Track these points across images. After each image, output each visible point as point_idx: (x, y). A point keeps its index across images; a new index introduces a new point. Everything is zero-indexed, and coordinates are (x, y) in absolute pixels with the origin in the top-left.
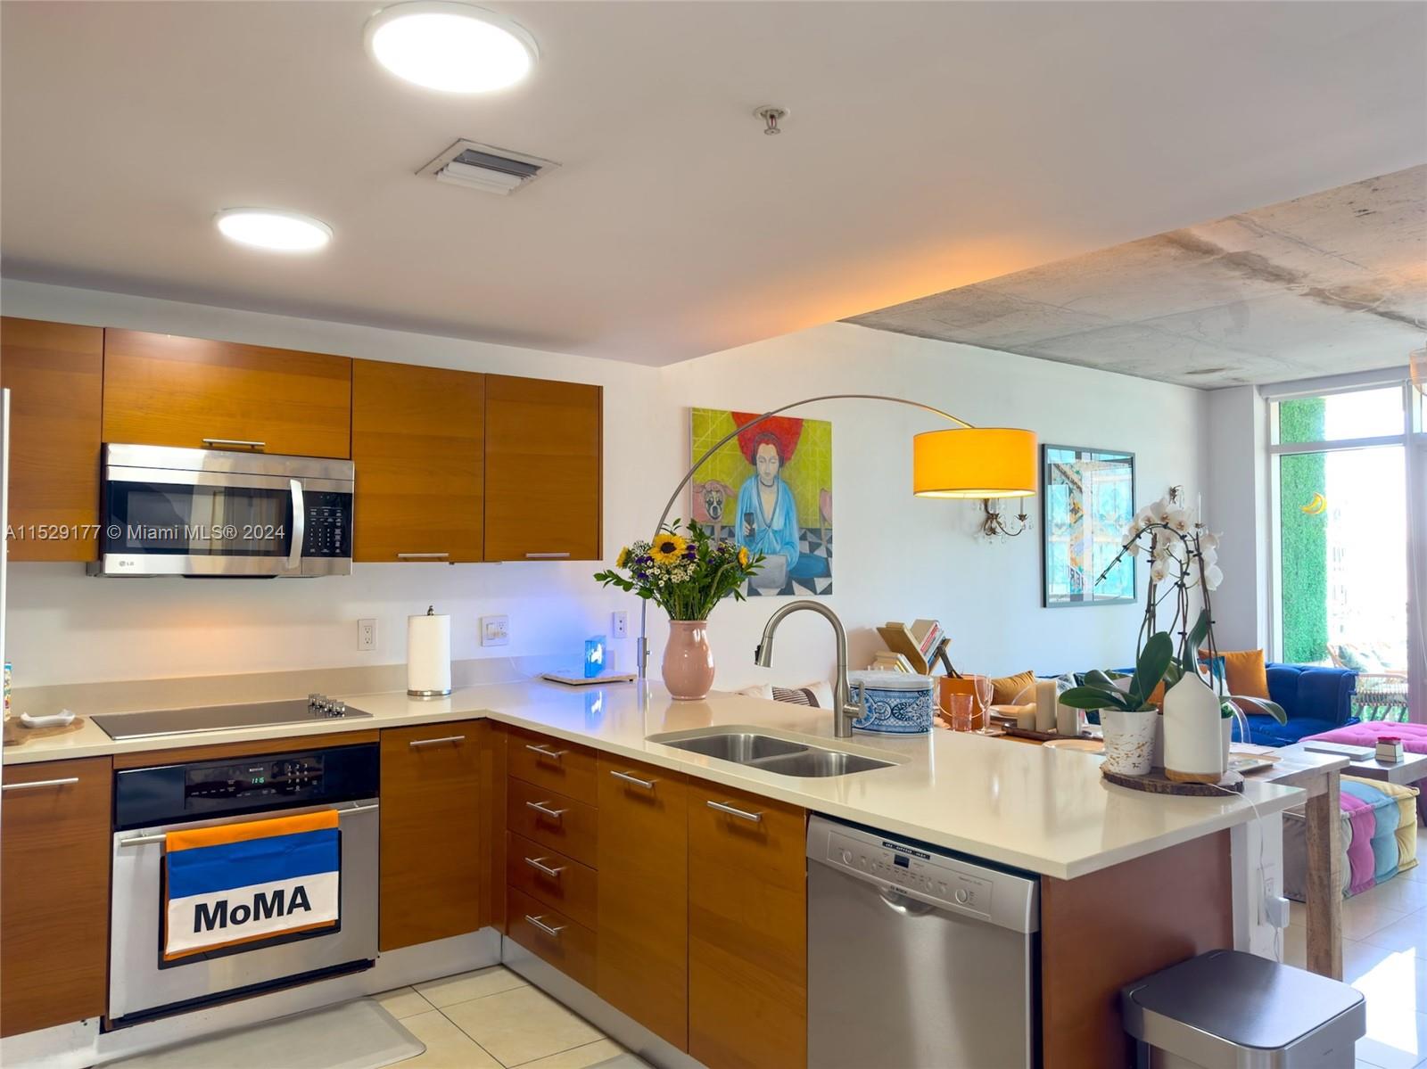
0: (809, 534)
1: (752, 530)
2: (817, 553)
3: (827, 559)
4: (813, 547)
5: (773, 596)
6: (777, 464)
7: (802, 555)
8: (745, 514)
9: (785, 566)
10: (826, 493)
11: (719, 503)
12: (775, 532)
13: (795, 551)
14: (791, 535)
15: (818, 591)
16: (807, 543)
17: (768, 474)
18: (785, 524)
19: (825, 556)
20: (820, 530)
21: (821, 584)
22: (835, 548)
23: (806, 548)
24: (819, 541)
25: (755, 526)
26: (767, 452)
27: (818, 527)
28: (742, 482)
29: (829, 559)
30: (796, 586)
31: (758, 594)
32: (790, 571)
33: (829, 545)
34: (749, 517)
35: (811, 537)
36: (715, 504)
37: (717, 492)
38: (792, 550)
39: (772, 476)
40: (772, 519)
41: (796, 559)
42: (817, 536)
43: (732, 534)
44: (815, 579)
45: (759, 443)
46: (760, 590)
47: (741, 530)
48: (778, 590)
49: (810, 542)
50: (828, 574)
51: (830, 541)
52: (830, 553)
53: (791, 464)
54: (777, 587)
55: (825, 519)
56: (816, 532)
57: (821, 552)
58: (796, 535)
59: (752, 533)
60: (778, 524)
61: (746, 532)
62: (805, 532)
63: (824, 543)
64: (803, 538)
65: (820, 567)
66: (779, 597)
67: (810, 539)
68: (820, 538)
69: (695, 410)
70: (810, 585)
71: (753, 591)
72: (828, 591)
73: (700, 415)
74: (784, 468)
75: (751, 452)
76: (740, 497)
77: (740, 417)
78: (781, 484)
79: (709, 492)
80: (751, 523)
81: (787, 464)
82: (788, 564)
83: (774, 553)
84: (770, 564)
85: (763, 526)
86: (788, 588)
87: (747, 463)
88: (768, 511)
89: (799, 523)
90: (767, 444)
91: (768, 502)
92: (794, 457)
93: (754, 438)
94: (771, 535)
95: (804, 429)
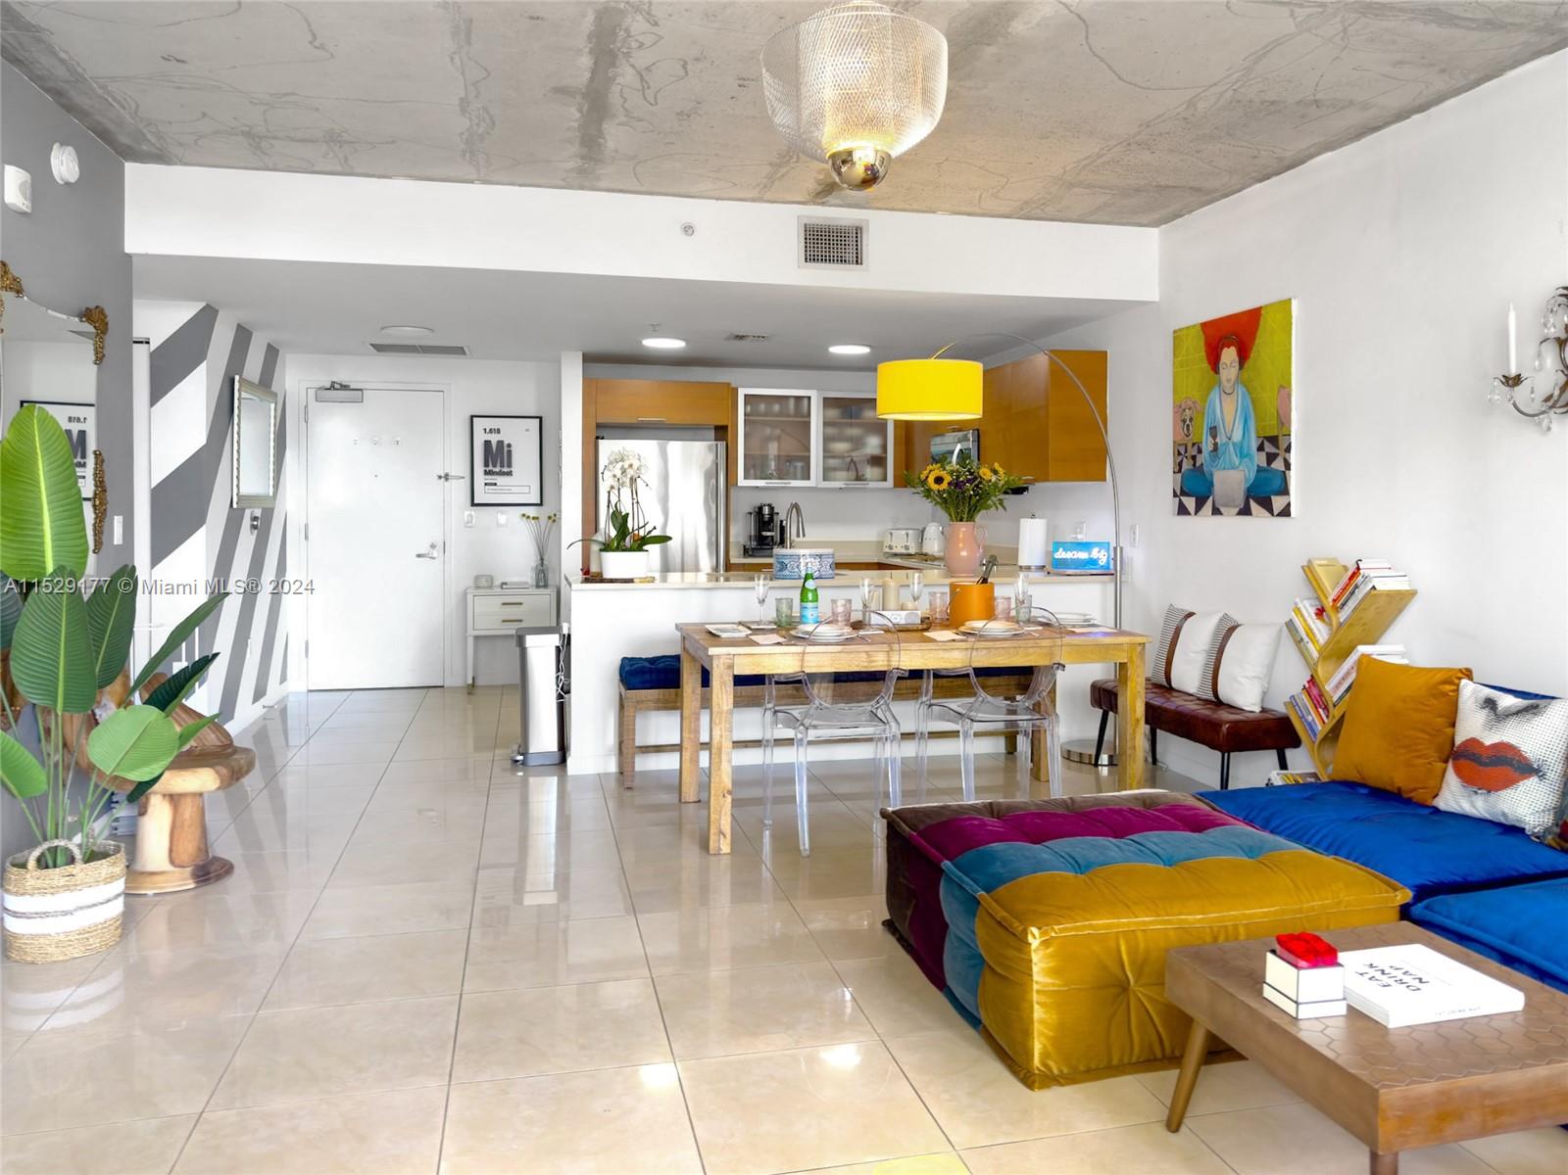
0: (1266, 444)
1: (1216, 444)
2: (1274, 465)
3: (1284, 472)
4: (1271, 458)
5: (1232, 516)
6: (1237, 365)
7: (1260, 470)
8: (1211, 428)
9: (1243, 483)
10: (1284, 390)
11: (1191, 420)
12: (1234, 444)
13: (1253, 465)
14: (1249, 447)
15: (1276, 513)
17: (1229, 381)
18: (1244, 434)
19: (1284, 469)
20: (1278, 436)
21: (1278, 503)
22: (1293, 458)
23: (1261, 459)
24: (1277, 451)
25: (1218, 440)
26: (1229, 355)
27: (1276, 434)
28: (1208, 394)
29: (1287, 472)
30: (1253, 505)
31: (1220, 513)
32: (1250, 489)
33: (1287, 454)
34: (1213, 431)
35: (1269, 448)
36: (1188, 422)
37: (1190, 409)
38: (1250, 464)
39: (1233, 380)
40: (1232, 431)
41: (1252, 475)
42: (1275, 444)
43: (1200, 451)
44: (1272, 497)
45: (1223, 347)
46: (1222, 509)
47: (1207, 446)
49: (1267, 453)
50: (1284, 491)
51: (1288, 449)
52: (1288, 466)
53: (1249, 363)
54: (1236, 507)
55: (1284, 421)
56: (1273, 440)
57: (1278, 465)
58: (1254, 445)
59: (1216, 447)
60: (1237, 436)
61: (1211, 448)
62: (1263, 442)
63: (1281, 452)
64: (1261, 448)
65: (1277, 483)
66: (1238, 517)
67: (1267, 450)
68: (1278, 448)
69: (1175, 332)
70: (1267, 505)
71: (1216, 511)
72: (1286, 512)
73: (1178, 336)
74: (1244, 370)
75: (1214, 360)
76: (1206, 412)
77: (1206, 326)
78: (1240, 390)
79: (1184, 410)
80: (1214, 437)
81: (1246, 366)
82: (1246, 480)
83: (1233, 468)
84: (1231, 479)
85: (1225, 440)
86: (1245, 511)
87: (1212, 373)
88: (1229, 419)
89: (1257, 431)
90: (1229, 347)
91: (1229, 413)
92: (1253, 355)
93: (1218, 344)
94: (1232, 448)
95: (1262, 318)
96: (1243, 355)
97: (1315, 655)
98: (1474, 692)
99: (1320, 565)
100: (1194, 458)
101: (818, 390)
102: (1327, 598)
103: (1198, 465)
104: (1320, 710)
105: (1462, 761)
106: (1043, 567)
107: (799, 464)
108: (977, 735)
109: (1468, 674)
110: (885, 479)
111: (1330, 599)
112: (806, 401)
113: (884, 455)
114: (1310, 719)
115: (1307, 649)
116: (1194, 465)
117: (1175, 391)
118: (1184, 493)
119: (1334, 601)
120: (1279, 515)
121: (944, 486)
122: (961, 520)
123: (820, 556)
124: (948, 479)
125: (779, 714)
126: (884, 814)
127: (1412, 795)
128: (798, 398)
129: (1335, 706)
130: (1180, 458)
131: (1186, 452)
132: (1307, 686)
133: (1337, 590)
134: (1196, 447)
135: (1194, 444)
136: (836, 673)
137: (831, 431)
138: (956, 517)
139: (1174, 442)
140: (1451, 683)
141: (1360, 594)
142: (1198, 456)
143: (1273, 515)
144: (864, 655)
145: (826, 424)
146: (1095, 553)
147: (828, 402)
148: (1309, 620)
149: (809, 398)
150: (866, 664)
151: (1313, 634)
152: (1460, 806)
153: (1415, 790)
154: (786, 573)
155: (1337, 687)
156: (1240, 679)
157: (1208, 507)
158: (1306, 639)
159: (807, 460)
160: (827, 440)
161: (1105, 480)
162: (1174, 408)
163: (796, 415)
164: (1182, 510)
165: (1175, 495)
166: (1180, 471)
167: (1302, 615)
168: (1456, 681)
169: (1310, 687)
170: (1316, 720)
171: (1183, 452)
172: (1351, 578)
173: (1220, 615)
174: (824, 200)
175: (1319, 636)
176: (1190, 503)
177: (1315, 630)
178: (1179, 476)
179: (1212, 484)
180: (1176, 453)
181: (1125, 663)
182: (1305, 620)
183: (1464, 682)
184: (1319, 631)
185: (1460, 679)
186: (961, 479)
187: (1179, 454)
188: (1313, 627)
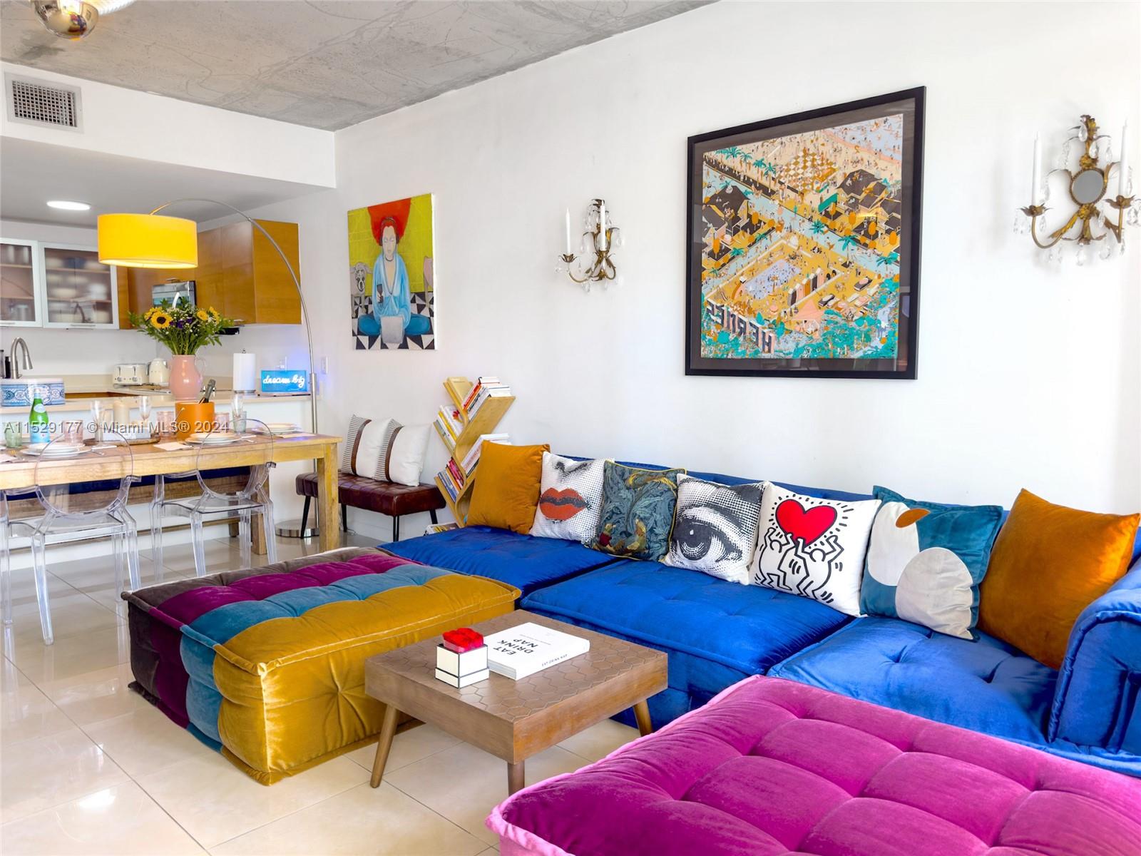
0: (417, 297)
1: (381, 298)
2: (422, 313)
3: (429, 318)
4: (420, 308)
6: (395, 241)
7: (413, 316)
8: (378, 286)
9: (402, 326)
10: (428, 259)
11: (363, 279)
12: (395, 298)
13: (408, 313)
14: (405, 299)
15: (424, 347)
17: (389, 251)
18: (401, 290)
19: (429, 316)
20: (424, 292)
21: (426, 340)
22: (435, 308)
23: (414, 309)
24: (424, 303)
25: (383, 294)
26: (389, 232)
27: (423, 291)
28: (375, 261)
30: (409, 341)
31: (387, 348)
32: (407, 330)
33: (431, 305)
34: (380, 288)
35: (419, 301)
36: (361, 281)
37: (362, 271)
38: (406, 312)
39: (392, 252)
40: (393, 288)
41: (408, 321)
42: (422, 298)
44: (422, 336)
45: (384, 226)
46: (388, 345)
47: (376, 299)
49: (418, 305)
50: (431, 332)
51: (432, 302)
52: (432, 314)
53: (403, 239)
54: (397, 343)
55: (428, 282)
56: (422, 295)
57: (425, 313)
58: (409, 298)
59: (381, 300)
60: (397, 292)
61: (378, 300)
62: (414, 297)
63: (427, 304)
64: (413, 301)
65: (425, 326)
67: (417, 302)
68: (425, 301)
69: (349, 212)
70: (418, 341)
71: (384, 346)
72: (431, 346)
73: (351, 216)
74: (400, 244)
75: (378, 236)
76: (374, 274)
77: (372, 210)
78: (398, 258)
79: (358, 272)
80: (381, 293)
81: (401, 240)
82: (404, 323)
83: (395, 315)
84: (393, 324)
85: (388, 294)
86: (404, 346)
87: (377, 244)
88: (390, 281)
89: (410, 288)
90: (388, 226)
91: (389, 273)
92: (406, 232)
93: (381, 223)
94: (393, 300)
95: (411, 206)
96: (400, 232)
97: (454, 443)
98: (552, 458)
99: (455, 382)
100: (366, 307)
101: (39, 241)
102: (460, 404)
103: (369, 312)
104: (458, 481)
105: (546, 503)
106: (253, 392)
107: (23, 307)
108: (205, 524)
109: (547, 448)
110: (111, 322)
111: (462, 405)
112: (26, 251)
113: (109, 301)
114: (451, 487)
115: (448, 440)
116: (367, 312)
117: (351, 258)
118: (360, 333)
119: (465, 406)
120: (426, 348)
121: (166, 325)
122: (183, 354)
123: (49, 385)
124: (169, 319)
125: (13, 525)
126: (124, 597)
127: (517, 529)
128: (18, 248)
129: (467, 477)
130: (357, 307)
131: (360, 303)
132: (449, 465)
133: (467, 398)
134: (368, 298)
135: (366, 297)
136: (71, 484)
137: (55, 278)
138: (178, 352)
139: (352, 295)
140: (538, 454)
141: (481, 401)
142: (369, 306)
143: (422, 347)
144: (99, 466)
145: (48, 272)
146: (295, 379)
147: (49, 252)
148: (449, 420)
149: (30, 248)
150: (100, 474)
151: (453, 430)
152: (545, 533)
153: (518, 525)
154: (14, 400)
155: (469, 464)
156: (404, 464)
157: (378, 343)
158: (447, 433)
159: (30, 303)
160: (50, 286)
161: (301, 323)
162: (350, 270)
163: (16, 263)
164: (360, 346)
165: (354, 334)
166: (357, 317)
167: (445, 418)
168: (541, 453)
169: (451, 466)
170: (456, 489)
171: (358, 303)
172: (475, 390)
173: (388, 421)
174: (33, 61)
175: (455, 430)
176: (365, 340)
177: (453, 426)
178: (356, 320)
179: (380, 327)
180: (354, 303)
181: (322, 459)
182: (447, 421)
183: (545, 453)
184: (455, 426)
185: (543, 451)
186: (181, 320)
187: (356, 304)
188: (452, 424)
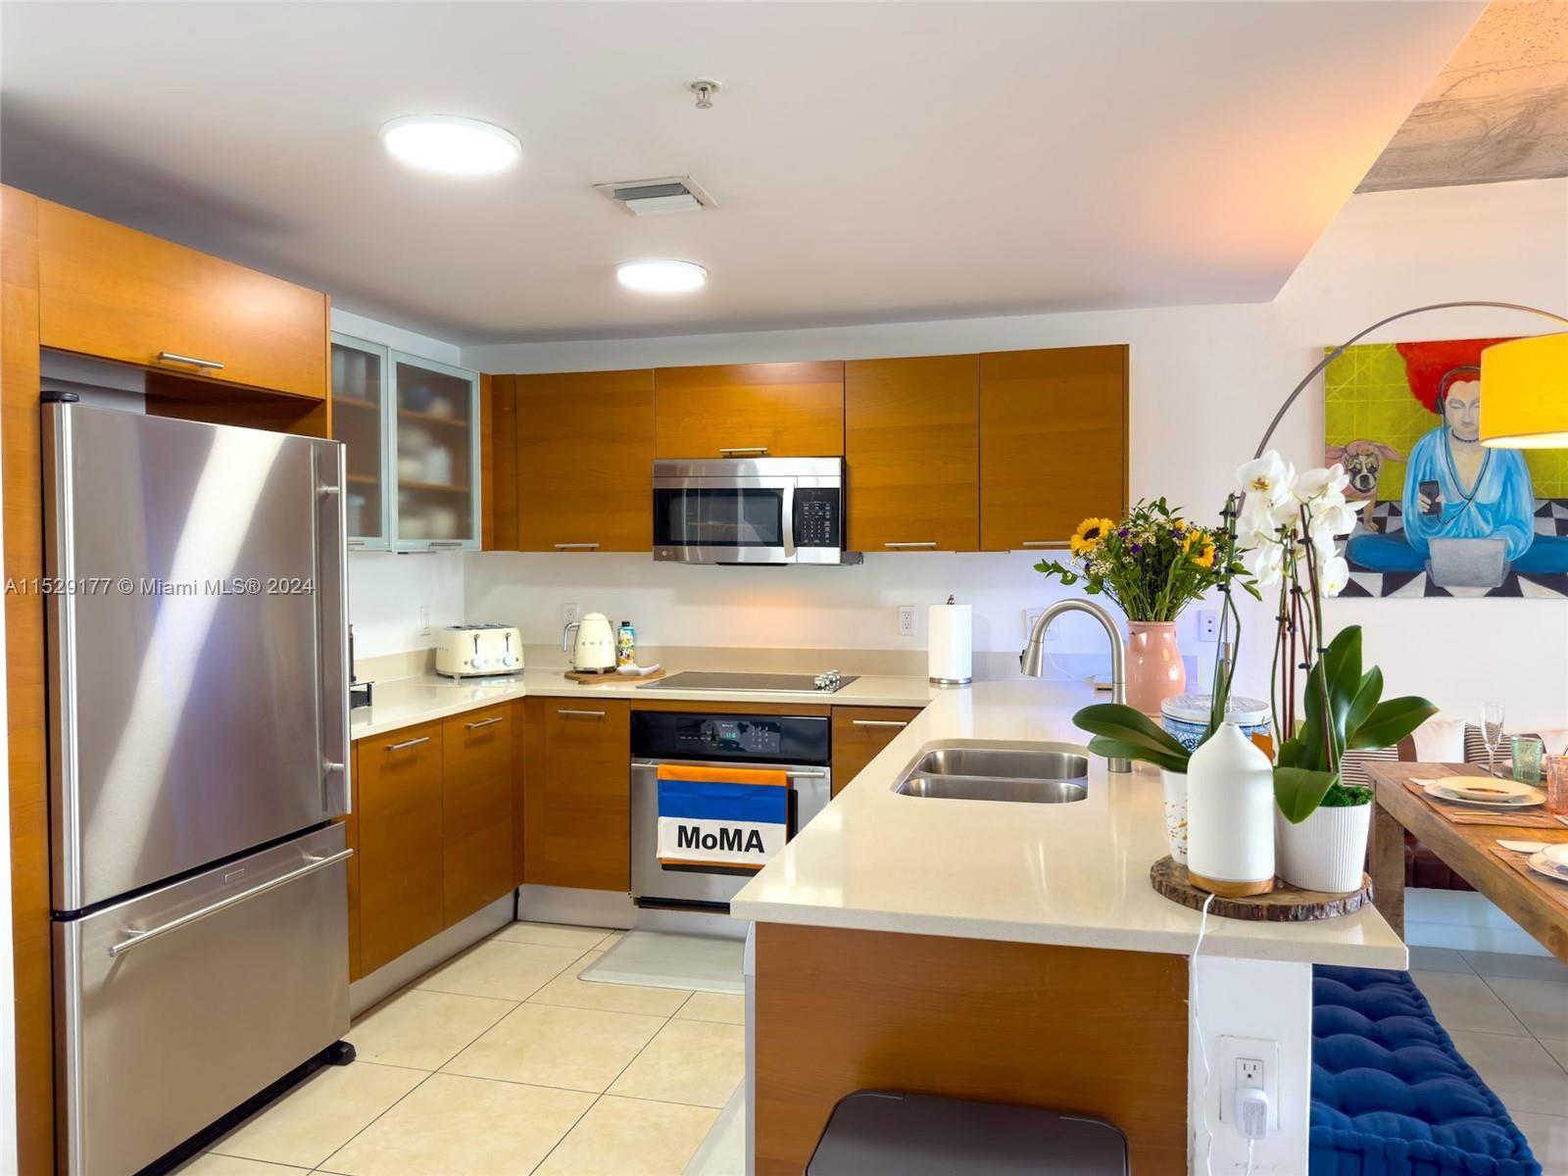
0: (1555, 508)
1: (1435, 505)
4: (1563, 526)
5: (1478, 597)
8: (1422, 484)
9: (1503, 556)
11: (1373, 470)
12: (1482, 507)
13: (1525, 535)
14: (1516, 510)
16: (1553, 520)
17: (1469, 424)
18: (1504, 493)
25: (1441, 499)
26: (1469, 392)
28: (1414, 440)
30: (1524, 583)
31: (1445, 593)
32: (1514, 563)
34: (1430, 488)
37: (1368, 456)
38: (1519, 533)
40: (1476, 489)
41: (1526, 546)
43: (1395, 511)
44: (1566, 574)
45: (1455, 380)
46: (1449, 589)
47: (1414, 506)
48: (1489, 589)
54: (1486, 587)
58: (1527, 508)
59: (1435, 509)
60: (1488, 495)
61: (1423, 508)
64: (1544, 512)
66: (1487, 598)
67: (1554, 515)
70: (1557, 584)
71: (1434, 590)
75: (1432, 395)
76: (1412, 460)
77: (1412, 350)
79: (1355, 457)
80: (1431, 495)
82: (1506, 551)
83: (1479, 535)
84: (1473, 551)
86: (1509, 589)
87: (1429, 412)
88: (1467, 473)
89: (1534, 490)
90: (1467, 380)
91: (1468, 465)
93: (1441, 374)
94: (1475, 511)
100: (1382, 521)
103: (1389, 529)
110: (470, 535)
116: (1383, 530)
118: (1356, 568)
131: (1363, 513)
134: (1386, 505)
135: (1380, 503)
142: (1393, 519)
157: (1416, 586)
164: (1352, 590)
178: (1344, 545)
179: (1426, 556)
